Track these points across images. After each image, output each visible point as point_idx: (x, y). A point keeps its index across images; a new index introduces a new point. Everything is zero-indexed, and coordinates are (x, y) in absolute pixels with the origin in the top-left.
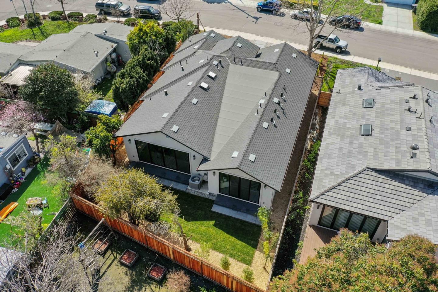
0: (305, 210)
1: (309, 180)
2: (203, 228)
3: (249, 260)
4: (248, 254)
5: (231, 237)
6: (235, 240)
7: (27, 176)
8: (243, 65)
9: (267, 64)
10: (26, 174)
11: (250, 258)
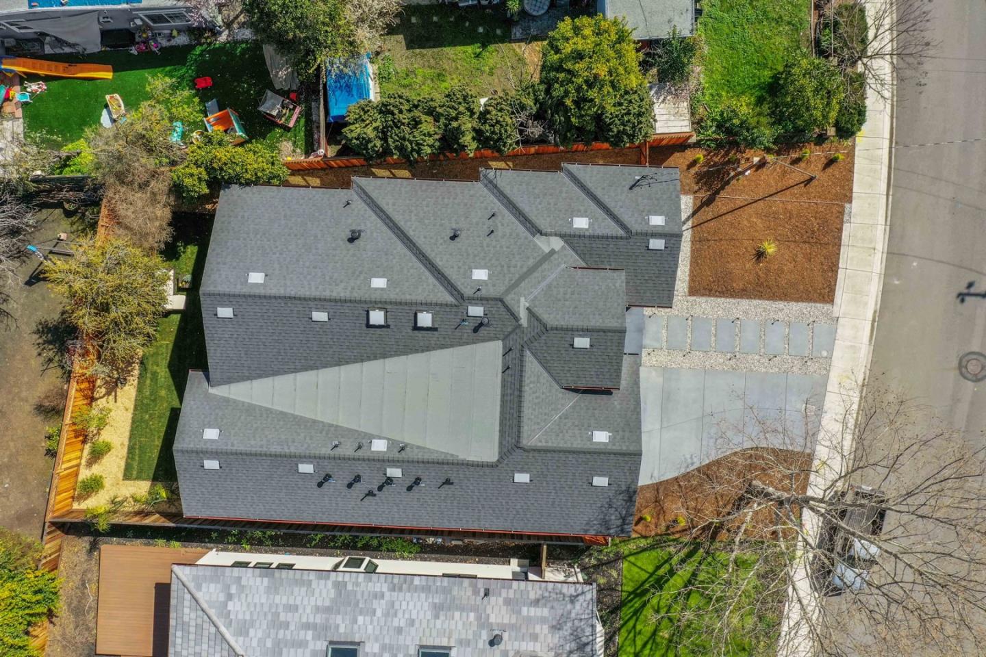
0: (238, 542)
1: (310, 541)
2: (163, 393)
3: (131, 474)
4: (140, 471)
5: (161, 441)
6: (158, 446)
7: (172, 47)
8: (503, 372)
9: (515, 429)
10: (173, 43)
11: (134, 476)
